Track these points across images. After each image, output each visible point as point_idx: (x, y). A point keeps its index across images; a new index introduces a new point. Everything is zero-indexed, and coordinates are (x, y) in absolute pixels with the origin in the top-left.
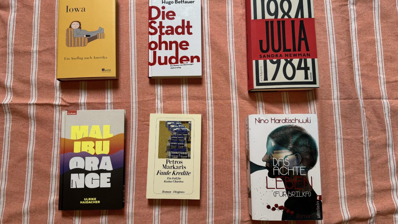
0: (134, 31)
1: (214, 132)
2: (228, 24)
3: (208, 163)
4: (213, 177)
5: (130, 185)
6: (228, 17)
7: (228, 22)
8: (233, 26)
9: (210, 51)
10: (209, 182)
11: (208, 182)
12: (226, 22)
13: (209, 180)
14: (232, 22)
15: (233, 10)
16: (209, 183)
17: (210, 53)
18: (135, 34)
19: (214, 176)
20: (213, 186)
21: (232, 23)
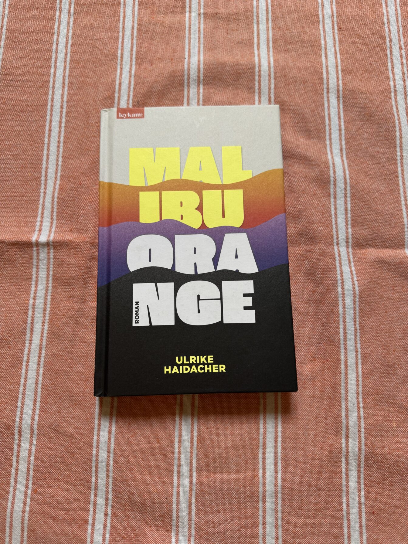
0: (132, 55)
1: (359, 346)
2: (391, 45)
3: (344, 445)
4: (359, 491)
5: (95, 505)
6: (389, 27)
7: (390, 41)
8: (403, 51)
9: (342, 111)
10: (348, 505)
11: (344, 505)
12: (385, 40)
13: (348, 500)
14: (399, 40)
15: (399, 12)
16: (348, 509)
17: (342, 117)
18: (134, 63)
19: (362, 486)
20: (360, 519)
21: (400, 44)
